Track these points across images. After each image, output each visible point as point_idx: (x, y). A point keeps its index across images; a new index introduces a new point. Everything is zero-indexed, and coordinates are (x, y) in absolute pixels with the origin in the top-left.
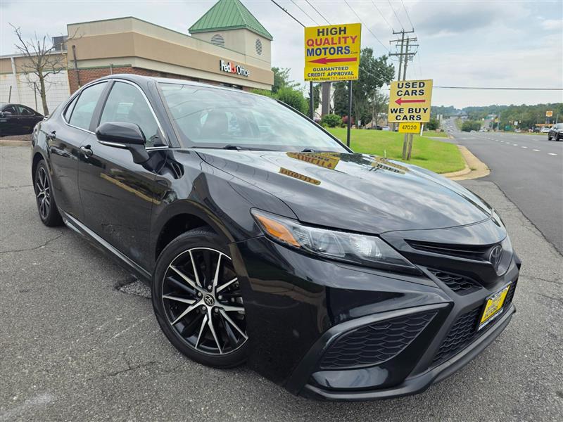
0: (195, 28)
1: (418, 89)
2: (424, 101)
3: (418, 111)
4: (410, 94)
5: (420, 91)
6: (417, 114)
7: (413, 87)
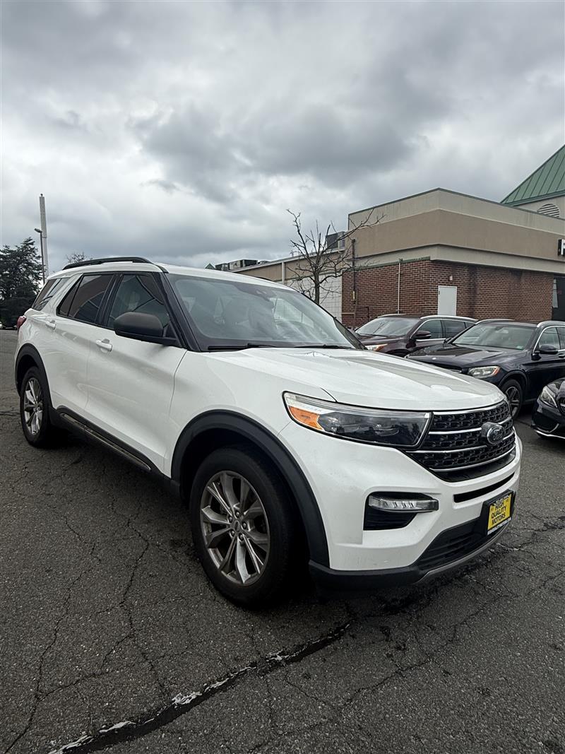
0: (510, 200)
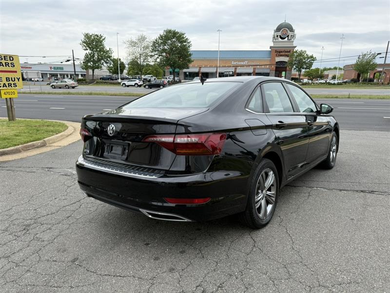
1: (10, 62)
2: (16, 72)
3: (13, 80)
4: (4, 65)
5: (11, 64)
6: (13, 82)
7: (5, 60)
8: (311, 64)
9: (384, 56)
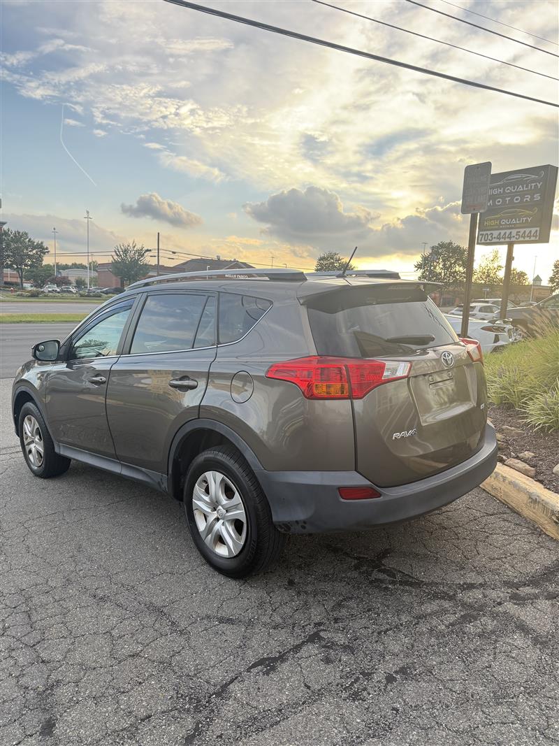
8: (40, 259)
9: (156, 254)
